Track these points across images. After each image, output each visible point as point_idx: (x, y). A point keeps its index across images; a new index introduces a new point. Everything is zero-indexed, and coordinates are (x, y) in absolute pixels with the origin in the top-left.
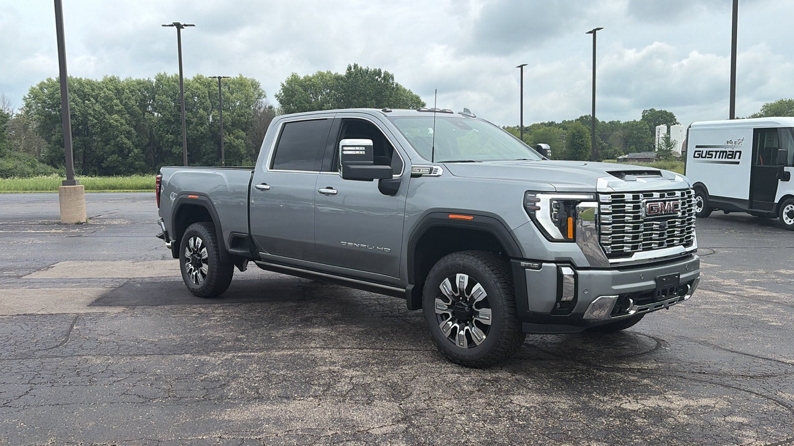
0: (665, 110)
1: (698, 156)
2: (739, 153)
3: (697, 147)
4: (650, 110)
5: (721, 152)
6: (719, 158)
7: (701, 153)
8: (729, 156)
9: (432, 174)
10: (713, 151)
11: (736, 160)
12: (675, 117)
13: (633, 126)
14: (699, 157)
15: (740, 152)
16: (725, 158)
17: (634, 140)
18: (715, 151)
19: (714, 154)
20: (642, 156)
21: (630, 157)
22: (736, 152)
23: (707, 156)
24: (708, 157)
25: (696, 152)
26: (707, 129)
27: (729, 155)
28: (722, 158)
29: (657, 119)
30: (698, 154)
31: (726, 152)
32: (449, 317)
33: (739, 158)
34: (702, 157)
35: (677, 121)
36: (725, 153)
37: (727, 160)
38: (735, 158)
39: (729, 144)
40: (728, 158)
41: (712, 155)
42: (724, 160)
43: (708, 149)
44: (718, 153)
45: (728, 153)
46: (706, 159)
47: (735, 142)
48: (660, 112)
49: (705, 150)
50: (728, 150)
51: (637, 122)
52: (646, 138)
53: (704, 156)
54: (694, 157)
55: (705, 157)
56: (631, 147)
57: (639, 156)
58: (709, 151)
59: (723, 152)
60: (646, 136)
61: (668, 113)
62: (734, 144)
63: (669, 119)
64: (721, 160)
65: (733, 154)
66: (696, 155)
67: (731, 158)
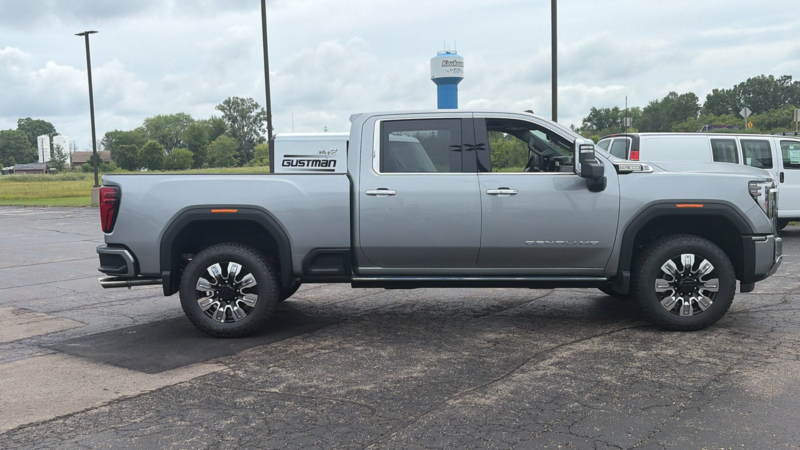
0: (43, 120)
1: (288, 164)
2: (333, 162)
3: (285, 156)
4: (26, 119)
5: (313, 161)
6: (312, 166)
7: (291, 162)
8: (323, 165)
9: (644, 171)
10: (305, 160)
11: (331, 167)
12: (54, 127)
13: (9, 135)
14: (289, 166)
15: (335, 161)
16: (319, 166)
17: (12, 150)
18: (307, 160)
19: (306, 163)
20: (29, 167)
21: (16, 169)
22: (331, 161)
23: (298, 164)
24: (299, 166)
25: (284, 161)
26: (294, 141)
27: (323, 163)
28: (316, 166)
29: (35, 129)
30: (287, 163)
31: (320, 161)
32: (672, 292)
33: (334, 166)
34: (292, 165)
35: (57, 132)
36: (318, 162)
37: (321, 168)
38: (329, 166)
39: (322, 154)
40: (322, 166)
41: (304, 163)
42: (317, 168)
43: (299, 159)
44: (311, 163)
45: (322, 162)
46: (297, 167)
47: (329, 153)
48: (38, 121)
49: (295, 159)
50: (321, 159)
51: (14, 131)
52: (26, 148)
53: (294, 164)
54: (283, 165)
55: (296, 166)
56: (10, 159)
57: (27, 168)
58: (300, 160)
59: (316, 161)
60: (25, 146)
61: (46, 123)
62: (327, 154)
63: (48, 129)
64: (314, 168)
65: (327, 163)
66: (285, 163)
67: (326, 166)
